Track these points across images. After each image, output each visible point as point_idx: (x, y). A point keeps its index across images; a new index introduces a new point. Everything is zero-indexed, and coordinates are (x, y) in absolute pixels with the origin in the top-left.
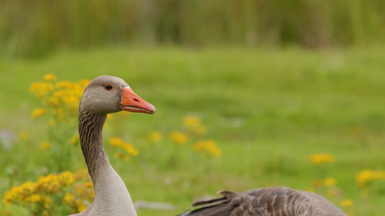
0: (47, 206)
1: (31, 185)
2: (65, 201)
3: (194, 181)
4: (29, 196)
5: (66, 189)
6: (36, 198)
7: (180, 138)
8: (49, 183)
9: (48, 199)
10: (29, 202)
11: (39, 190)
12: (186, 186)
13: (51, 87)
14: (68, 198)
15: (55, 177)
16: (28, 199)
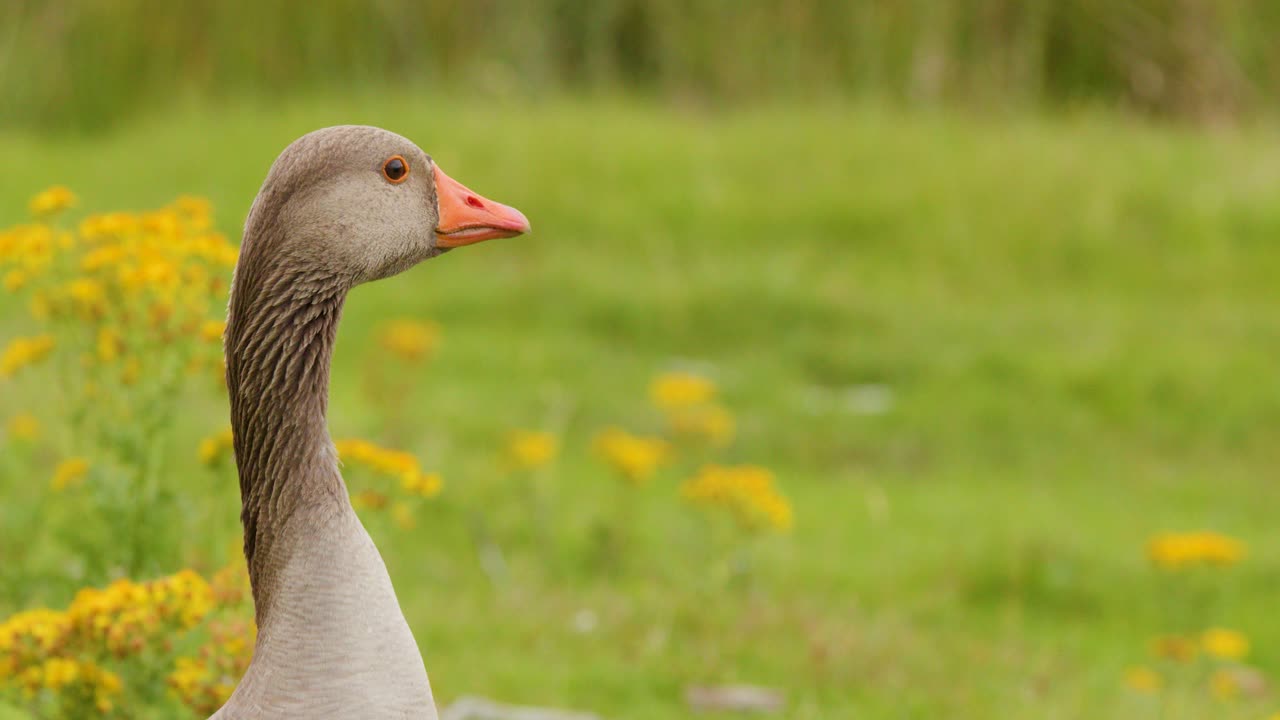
0: (105, 703)
1: (44, 623)
2: (175, 685)
3: (689, 627)
4: (37, 662)
5: (176, 638)
6: (65, 671)
7: (638, 454)
8: (116, 613)
9: (111, 678)
10: (37, 687)
11: (75, 639)
12: (655, 643)
13: (67, 240)
14: (189, 675)
15: (139, 592)
16: (34, 673)
